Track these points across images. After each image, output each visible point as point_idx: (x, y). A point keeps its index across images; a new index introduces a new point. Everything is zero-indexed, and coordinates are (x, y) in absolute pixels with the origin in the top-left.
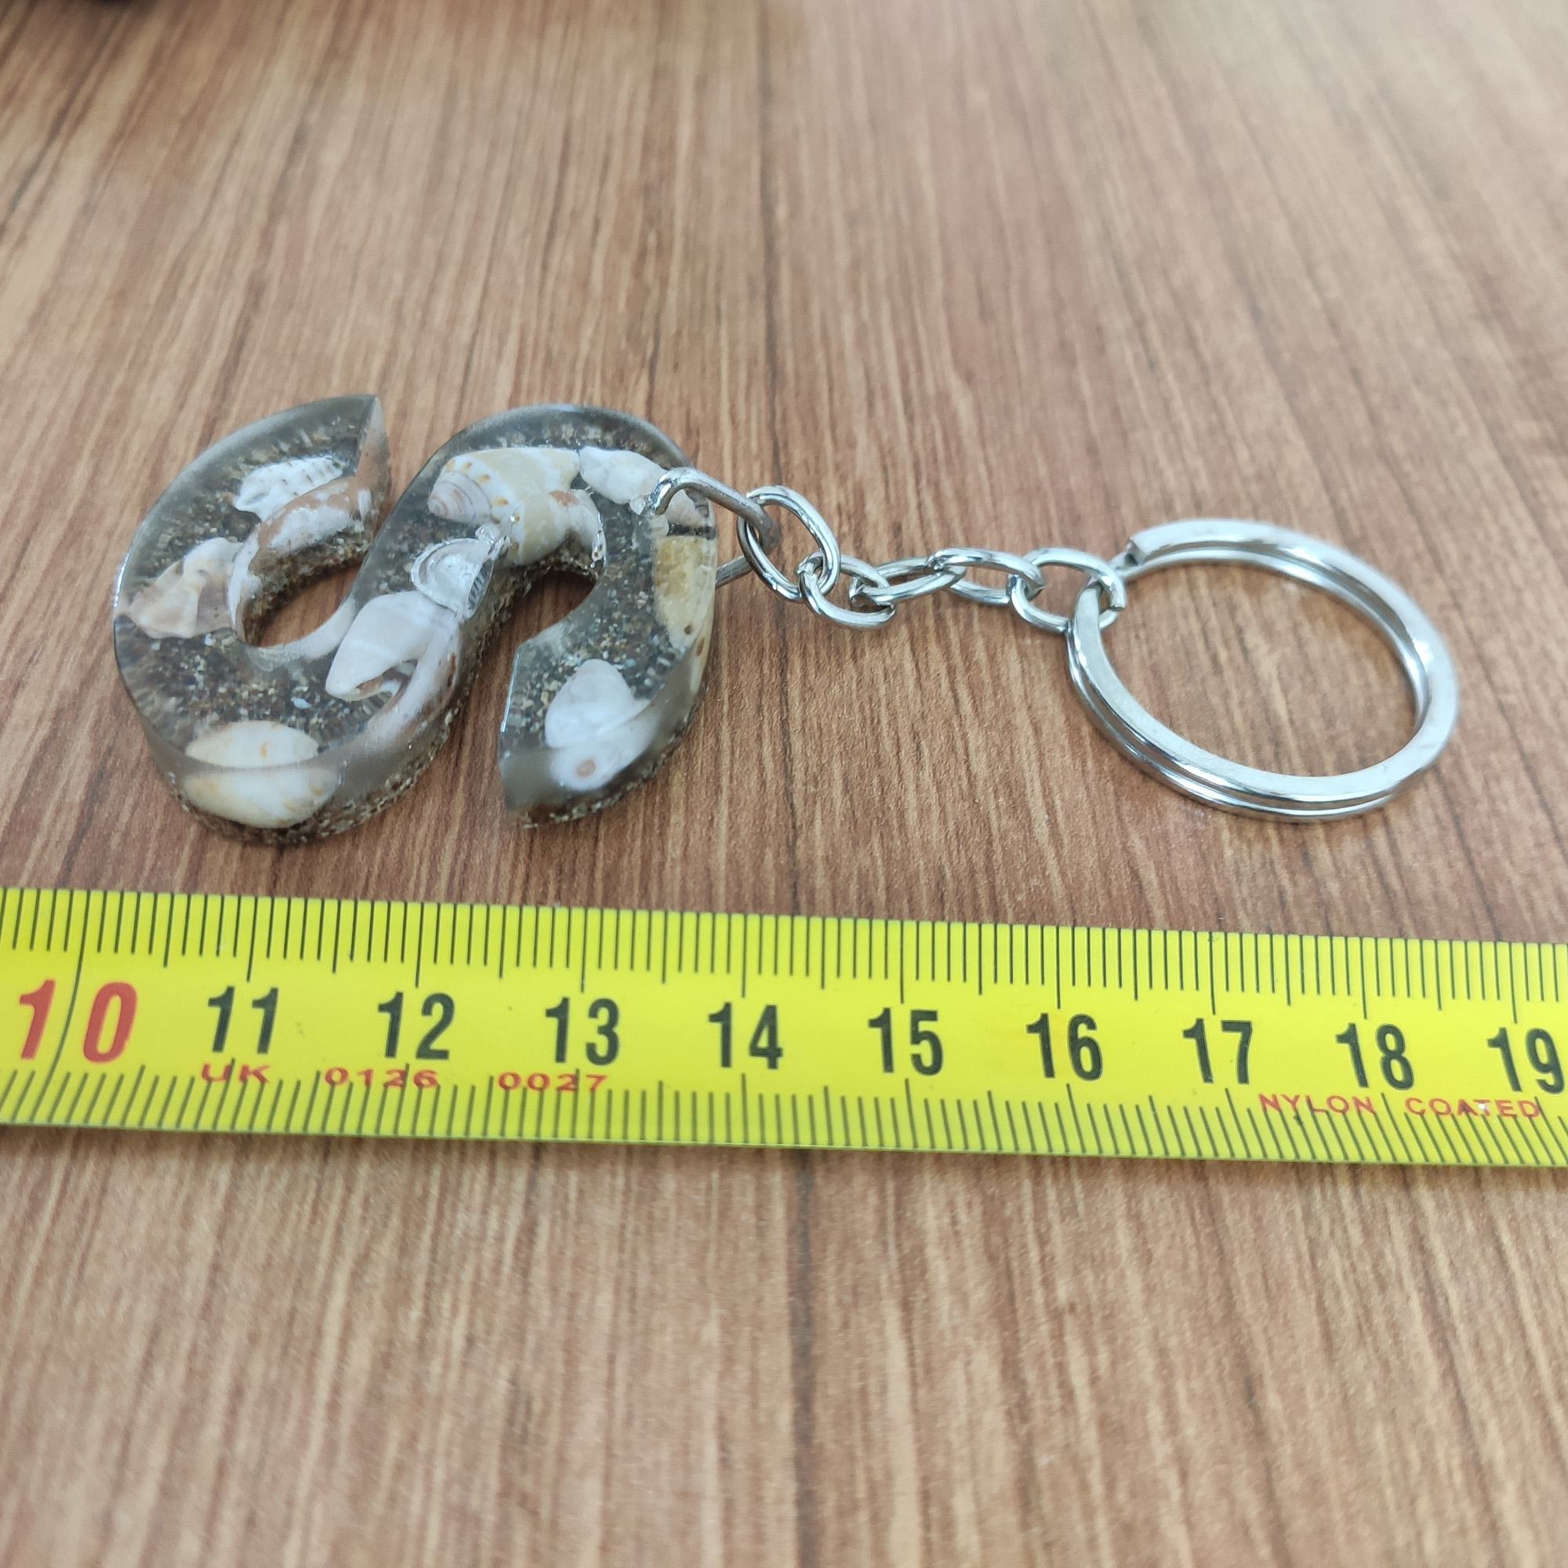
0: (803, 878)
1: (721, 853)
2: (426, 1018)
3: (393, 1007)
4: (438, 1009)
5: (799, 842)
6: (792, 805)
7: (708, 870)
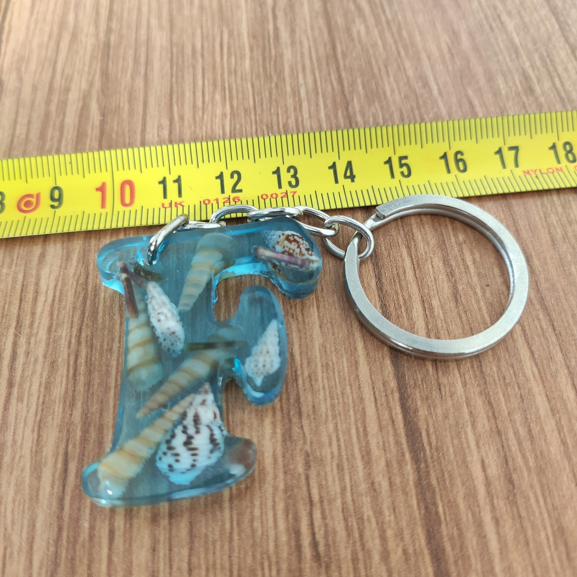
0: (353, 119)
1: (322, 114)
2: (232, 180)
3: (220, 177)
4: (236, 176)
5: (350, 107)
6: (345, 96)
7: (319, 120)
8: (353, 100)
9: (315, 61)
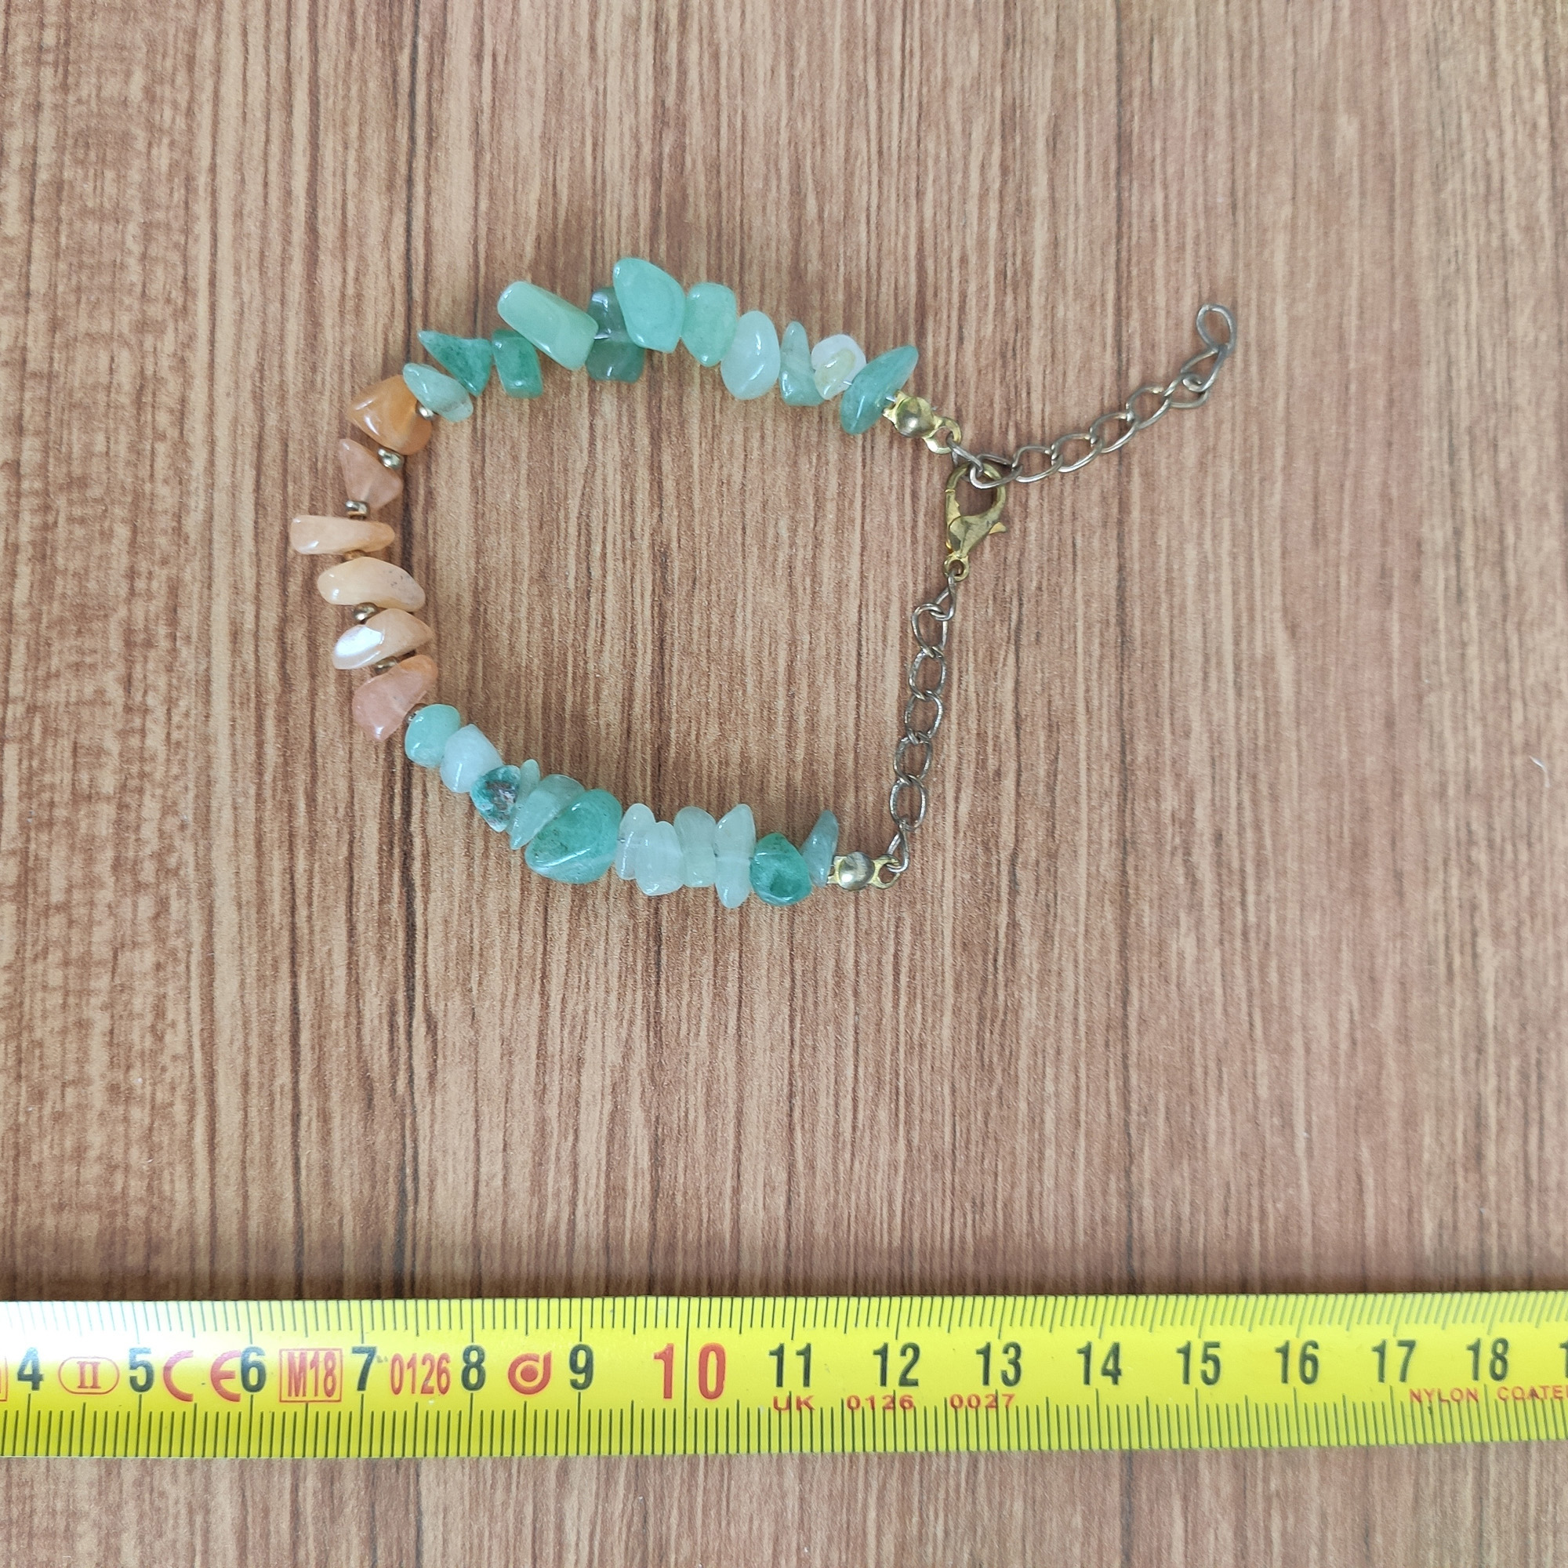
1: (1081, 1181)
2: (903, 1359)
3: (883, 1353)
4: (910, 1353)
5: (1134, 1169)
6: (1129, 1136)
8: (1142, 1150)
9: (1082, 1029)
